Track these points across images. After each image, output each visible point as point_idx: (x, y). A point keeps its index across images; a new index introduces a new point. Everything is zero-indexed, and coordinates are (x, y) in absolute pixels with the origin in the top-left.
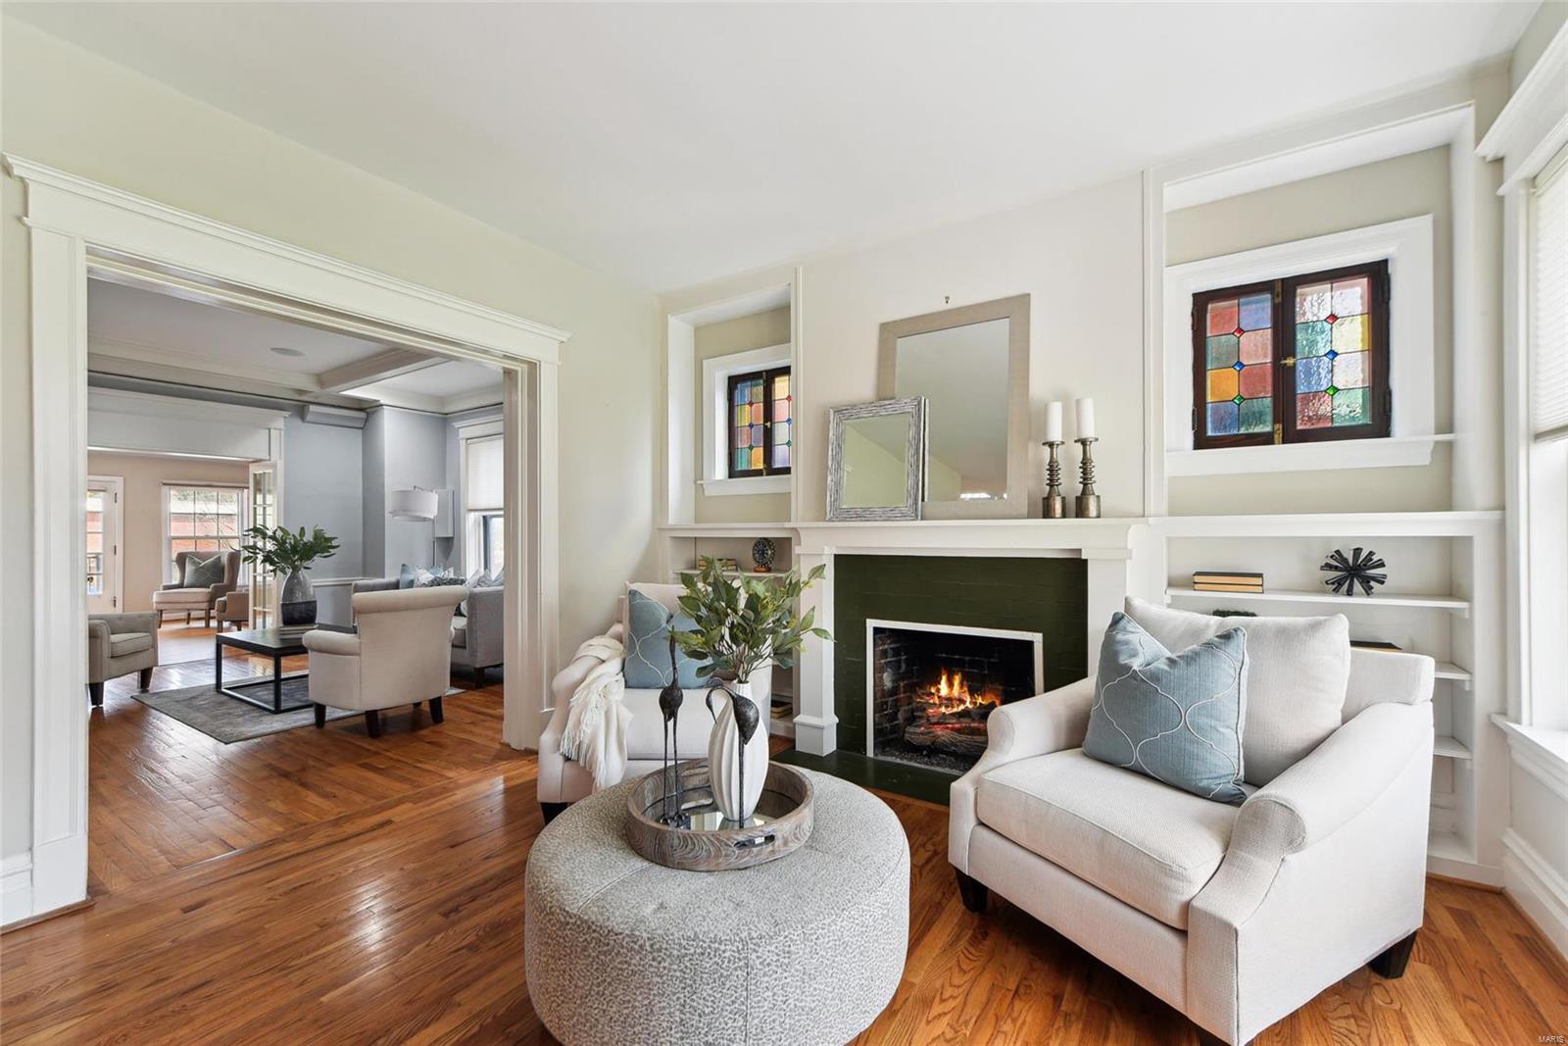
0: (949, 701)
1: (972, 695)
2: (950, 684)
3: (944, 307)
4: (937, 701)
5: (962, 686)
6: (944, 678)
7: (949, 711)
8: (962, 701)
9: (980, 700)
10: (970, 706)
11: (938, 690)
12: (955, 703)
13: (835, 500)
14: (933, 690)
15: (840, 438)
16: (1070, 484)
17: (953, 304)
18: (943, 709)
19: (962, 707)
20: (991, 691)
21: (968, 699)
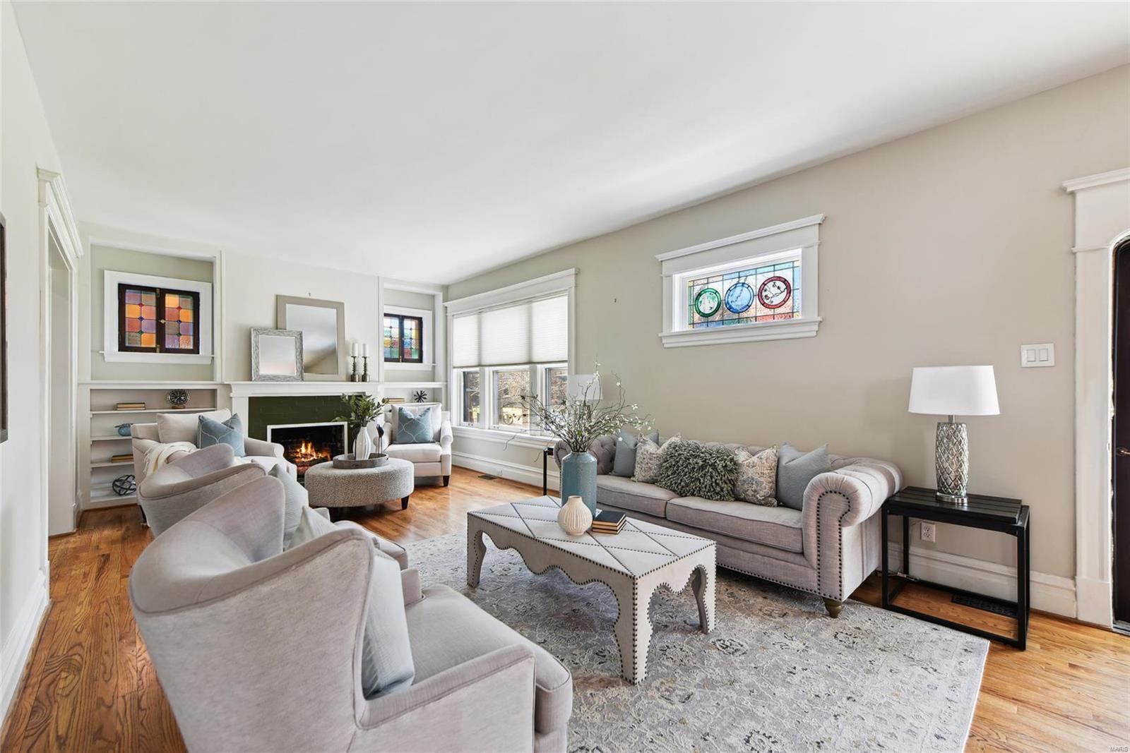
0: (306, 456)
1: (316, 453)
2: (306, 448)
3: (308, 297)
4: (300, 456)
5: (312, 448)
6: (303, 445)
7: (306, 460)
8: (312, 456)
9: (320, 455)
10: (316, 458)
11: (301, 451)
12: (309, 457)
13: (257, 371)
14: (298, 450)
15: (257, 342)
16: (361, 371)
17: (312, 297)
18: (303, 459)
19: (312, 458)
20: (326, 451)
21: (315, 454)
